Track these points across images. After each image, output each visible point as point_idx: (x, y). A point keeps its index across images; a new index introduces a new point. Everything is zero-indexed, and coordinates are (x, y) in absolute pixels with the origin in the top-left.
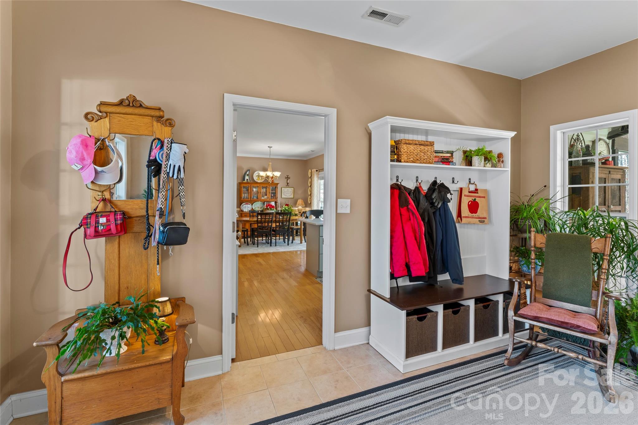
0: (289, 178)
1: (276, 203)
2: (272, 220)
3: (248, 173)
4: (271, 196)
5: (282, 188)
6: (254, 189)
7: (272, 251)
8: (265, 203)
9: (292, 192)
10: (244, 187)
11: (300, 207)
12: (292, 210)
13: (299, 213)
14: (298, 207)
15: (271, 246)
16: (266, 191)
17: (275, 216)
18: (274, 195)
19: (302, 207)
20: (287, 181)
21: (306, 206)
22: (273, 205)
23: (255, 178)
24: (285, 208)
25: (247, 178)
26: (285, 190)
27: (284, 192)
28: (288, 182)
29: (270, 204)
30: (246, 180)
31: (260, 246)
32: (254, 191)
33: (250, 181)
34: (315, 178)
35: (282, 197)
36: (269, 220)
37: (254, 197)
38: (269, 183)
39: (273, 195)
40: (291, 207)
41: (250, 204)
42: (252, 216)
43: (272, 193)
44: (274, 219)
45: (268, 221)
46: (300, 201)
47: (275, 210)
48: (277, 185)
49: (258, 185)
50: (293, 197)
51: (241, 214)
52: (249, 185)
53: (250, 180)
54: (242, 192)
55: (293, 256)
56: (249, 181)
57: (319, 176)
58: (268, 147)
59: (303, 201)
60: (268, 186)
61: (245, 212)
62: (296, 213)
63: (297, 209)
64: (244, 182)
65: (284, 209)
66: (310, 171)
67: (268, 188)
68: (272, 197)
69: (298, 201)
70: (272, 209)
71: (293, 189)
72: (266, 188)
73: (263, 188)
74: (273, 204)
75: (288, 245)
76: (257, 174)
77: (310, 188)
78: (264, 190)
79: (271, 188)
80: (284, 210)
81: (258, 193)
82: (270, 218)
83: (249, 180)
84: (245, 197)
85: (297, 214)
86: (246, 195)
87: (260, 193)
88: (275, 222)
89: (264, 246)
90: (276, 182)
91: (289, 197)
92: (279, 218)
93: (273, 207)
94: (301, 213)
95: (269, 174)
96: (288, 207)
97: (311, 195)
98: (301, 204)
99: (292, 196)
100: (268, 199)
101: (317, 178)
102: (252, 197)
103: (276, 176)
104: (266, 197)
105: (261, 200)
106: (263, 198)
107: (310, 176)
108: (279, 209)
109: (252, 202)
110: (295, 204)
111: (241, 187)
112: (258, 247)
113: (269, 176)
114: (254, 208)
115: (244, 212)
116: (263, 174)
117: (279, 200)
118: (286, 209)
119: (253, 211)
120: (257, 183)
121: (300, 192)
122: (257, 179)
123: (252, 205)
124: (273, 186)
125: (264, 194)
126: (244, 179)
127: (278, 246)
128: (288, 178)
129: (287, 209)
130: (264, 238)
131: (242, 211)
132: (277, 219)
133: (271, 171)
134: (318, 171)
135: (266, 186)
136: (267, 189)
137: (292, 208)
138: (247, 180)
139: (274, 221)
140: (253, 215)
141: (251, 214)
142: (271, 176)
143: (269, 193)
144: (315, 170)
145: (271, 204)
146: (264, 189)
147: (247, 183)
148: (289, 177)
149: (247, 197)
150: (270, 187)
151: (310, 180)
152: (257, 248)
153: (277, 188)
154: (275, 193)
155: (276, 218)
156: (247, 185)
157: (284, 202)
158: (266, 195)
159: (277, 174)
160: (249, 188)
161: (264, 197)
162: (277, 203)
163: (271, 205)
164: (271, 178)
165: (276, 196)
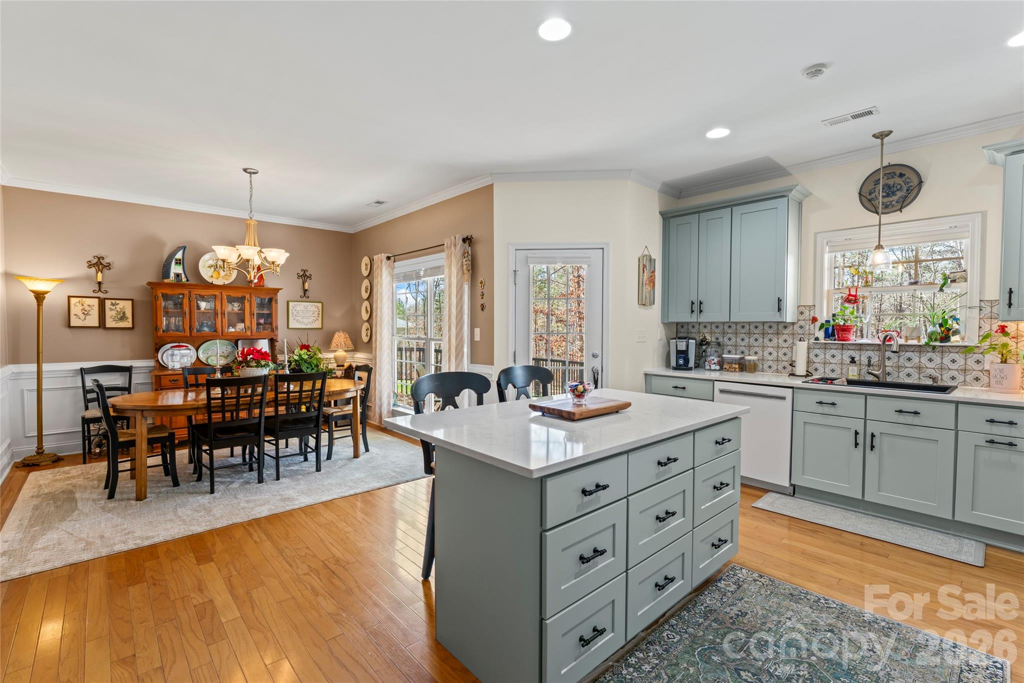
0: (310, 277)
1: (272, 342)
2: (262, 400)
3: (179, 255)
4: (258, 324)
5: (290, 303)
6: (203, 305)
7: (263, 511)
8: (240, 342)
9: (318, 314)
10: (166, 297)
11: (341, 353)
12: (319, 360)
13: (338, 366)
14: (335, 351)
15: (261, 480)
16: (243, 310)
17: (273, 383)
18: (268, 321)
19: (346, 351)
20: (304, 284)
21: (356, 349)
22: (263, 350)
23: (206, 273)
24: (300, 356)
25: (175, 269)
26: (298, 308)
27: (295, 313)
28: (306, 288)
29: (255, 349)
30: (172, 275)
31: (222, 487)
32: (203, 309)
33: (188, 280)
34: (384, 277)
35: (290, 327)
36: (252, 400)
37: (202, 325)
38: (251, 282)
39: (262, 321)
40: (317, 352)
41: (190, 347)
42: (192, 385)
43: (260, 316)
44: (270, 395)
45: (250, 404)
46: (340, 338)
47: (272, 365)
48: (276, 294)
49: (217, 293)
50: (320, 327)
51: (158, 379)
52: (186, 292)
53: (186, 277)
54: (161, 312)
55: (349, 529)
56: (184, 280)
57: (396, 271)
58: (245, 170)
59: (348, 336)
60: (248, 296)
61: (173, 370)
62: (330, 366)
63: (331, 355)
64: (166, 281)
65: (296, 358)
66: (365, 260)
67: (246, 302)
68: (261, 327)
69: (336, 336)
70: (263, 362)
71: (320, 305)
72: (241, 300)
73: (231, 300)
74: (263, 345)
75: (318, 469)
76: (211, 262)
77: (366, 303)
78: (236, 307)
79: (256, 301)
80: (296, 361)
81: (216, 314)
82: (257, 395)
83: (183, 276)
84: (172, 327)
85: (334, 369)
86: (173, 320)
87: (223, 314)
88: (273, 404)
89: (235, 485)
90: (270, 283)
91: (309, 327)
92: (289, 392)
93: (264, 356)
94: (343, 366)
95: (250, 252)
96: (309, 353)
97: (370, 320)
98: (343, 344)
99: (318, 325)
100: (249, 333)
101: (389, 278)
102: (196, 325)
103: (273, 263)
104: (240, 326)
105: (223, 336)
106: (233, 330)
107: (365, 273)
108: (284, 358)
109: (198, 342)
110: (327, 343)
111: (156, 298)
112: (212, 492)
113: (248, 261)
114: (202, 357)
115: (170, 372)
116: (228, 253)
117: (282, 336)
118: (302, 359)
119: (199, 368)
120: (211, 286)
121: (338, 314)
122: (212, 276)
123: (197, 350)
124: (263, 297)
125: (234, 319)
126: (166, 272)
127: (284, 477)
128: (304, 276)
129: (306, 357)
130: (238, 450)
131: (163, 367)
132: (279, 395)
133: (255, 246)
134: (392, 258)
135: (240, 295)
136: (243, 303)
137: (320, 356)
138: (178, 275)
139: (268, 403)
140: (197, 380)
141: (191, 379)
142: (257, 261)
143: (252, 314)
144: (384, 256)
145: (259, 348)
146: (236, 305)
147: (178, 284)
148: (308, 274)
149: (176, 326)
150: (254, 298)
151: (366, 283)
152: (208, 496)
153: (274, 303)
154: (270, 316)
155: (277, 393)
156: (178, 291)
157: (295, 339)
158: (243, 321)
159: (279, 256)
160: (186, 301)
161: (234, 326)
162: (277, 344)
163: (259, 352)
164: (256, 270)
165: (271, 324)
